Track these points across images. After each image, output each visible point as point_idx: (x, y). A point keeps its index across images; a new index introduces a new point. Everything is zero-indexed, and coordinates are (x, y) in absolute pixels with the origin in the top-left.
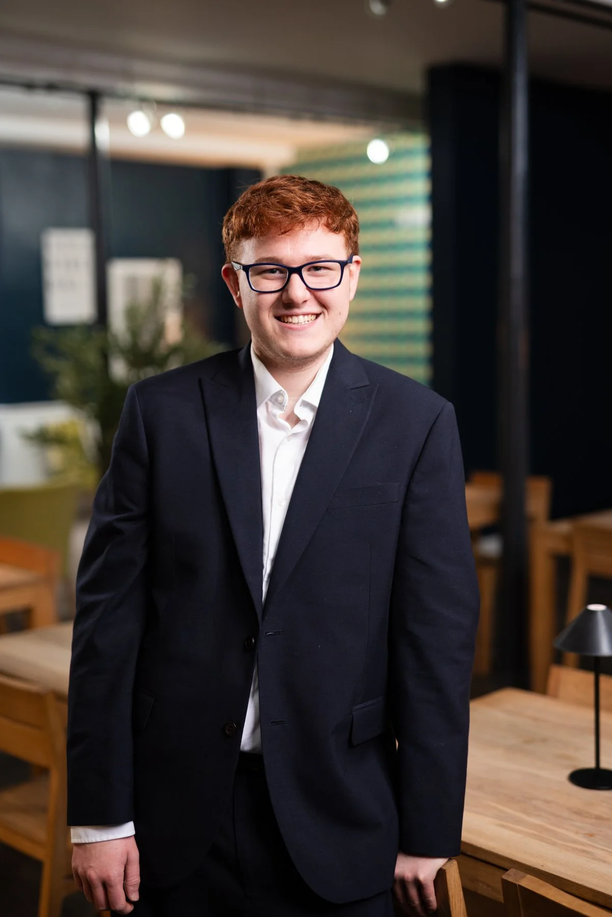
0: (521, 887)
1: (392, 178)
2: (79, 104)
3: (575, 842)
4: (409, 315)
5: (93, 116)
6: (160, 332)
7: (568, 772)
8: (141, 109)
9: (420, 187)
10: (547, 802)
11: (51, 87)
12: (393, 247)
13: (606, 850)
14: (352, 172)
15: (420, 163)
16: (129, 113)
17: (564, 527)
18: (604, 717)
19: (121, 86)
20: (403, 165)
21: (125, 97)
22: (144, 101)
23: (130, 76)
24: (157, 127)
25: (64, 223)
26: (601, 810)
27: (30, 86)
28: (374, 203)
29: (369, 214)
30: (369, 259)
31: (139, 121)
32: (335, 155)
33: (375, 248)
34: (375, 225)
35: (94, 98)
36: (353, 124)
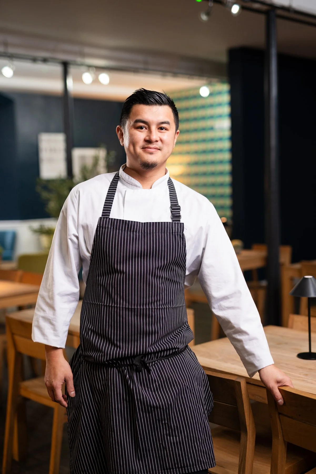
1: (211, 106)
2: (58, 69)
3: (299, 377)
4: (221, 173)
5: (65, 74)
7: (296, 354)
8: (88, 71)
9: (226, 110)
11: (45, 60)
12: (212, 140)
13: (313, 380)
14: (192, 103)
15: (226, 98)
16: (84, 72)
17: (297, 266)
19: (79, 60)
20: (218, 99)
21: (82, 65)
22: (89, 67)
23: (83, 55)
24: (96, 81)
25: (48, 130)
26: (312, 367)
27: (34, 60)
28: (203, 118)
29: (201, 124)
30: (201, 147)
31: (87, 77)
32: (184, 94)
33: (204, 141)
34: (204, 129)
35: (65, 65)
36: (193, 78)
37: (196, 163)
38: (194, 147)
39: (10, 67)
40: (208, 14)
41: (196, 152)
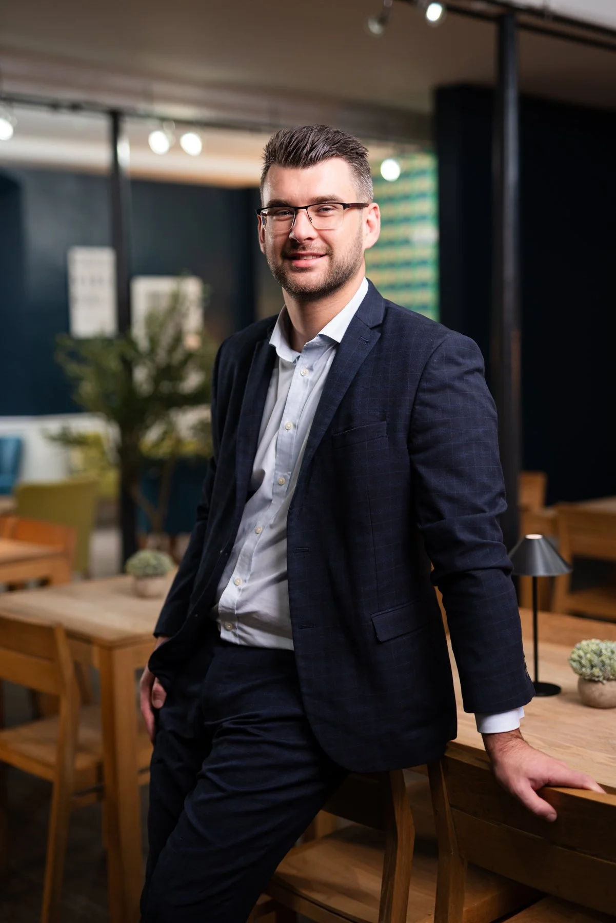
1: (406, 197)
2: (102, 124)
5: (115, 133)
6: (178, 338)
8: (161, 128)
9: (428, 206)
11: (75, 107)
12: (408, 264)
15: (428, 184)
16: (150, 132)
19: (142, 106)
21: (147, 116)
22: (163, 120)
23: (149, 97)
24: (176, 147)
25: (88, 242)
27: (55, 106)
28: (391, 222)
29: (386, 233)
31: (159, 141)
33: (391, 265)
34: (391, 243)
35: (116, 117)
39: (6, 118)
40: (382, 21)
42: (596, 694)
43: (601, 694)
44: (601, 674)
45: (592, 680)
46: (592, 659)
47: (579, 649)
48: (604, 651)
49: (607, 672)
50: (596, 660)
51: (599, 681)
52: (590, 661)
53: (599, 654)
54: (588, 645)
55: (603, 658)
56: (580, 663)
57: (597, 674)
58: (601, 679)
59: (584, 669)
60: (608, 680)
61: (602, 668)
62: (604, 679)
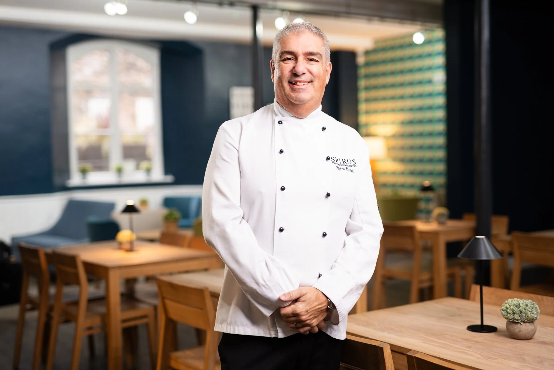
0: (415, 357)
2: (247, 13)
5: (255, 19)
8: (281, 16)
9: (440, 60)
10: (452, 336)
11: (232, 4)
14: (407, 52)
16: (276, 18)
18: (485, 307)
19: (271, 3)
21: (274, 8)
22: (283, 10)
25: (241, 84)
26: (479, 339)
27: (220, 4)
28: (420, 70)
29: (417, 77)
30: (417, 103)
31: (281, 23)
32: (398, 42)
33: (420, 96)
34: (420, 83)
35: (255, 9)
36: (404, 23)
37: (411, 122)
38: (409, 103)
39: (192, 11)
41: (411, 110)
42: (517, 330)
43: (520, 331)
44: (519, 318)
45: (513, 322)
46: (514, 309)
47: (506, 304)
48: (521, 304)
49: (523, 317)
50: (516, 310)
51: (518, 323)
52: (513, 310)
53: (518, 306)
54: (512, 301)
55: (521, 308)
56: (507, 312)
57: (517, 318)
58: (519, 321)
59: (509, 315)
60: (524, 322)
61: (520, 315)
62: (521, 321)
